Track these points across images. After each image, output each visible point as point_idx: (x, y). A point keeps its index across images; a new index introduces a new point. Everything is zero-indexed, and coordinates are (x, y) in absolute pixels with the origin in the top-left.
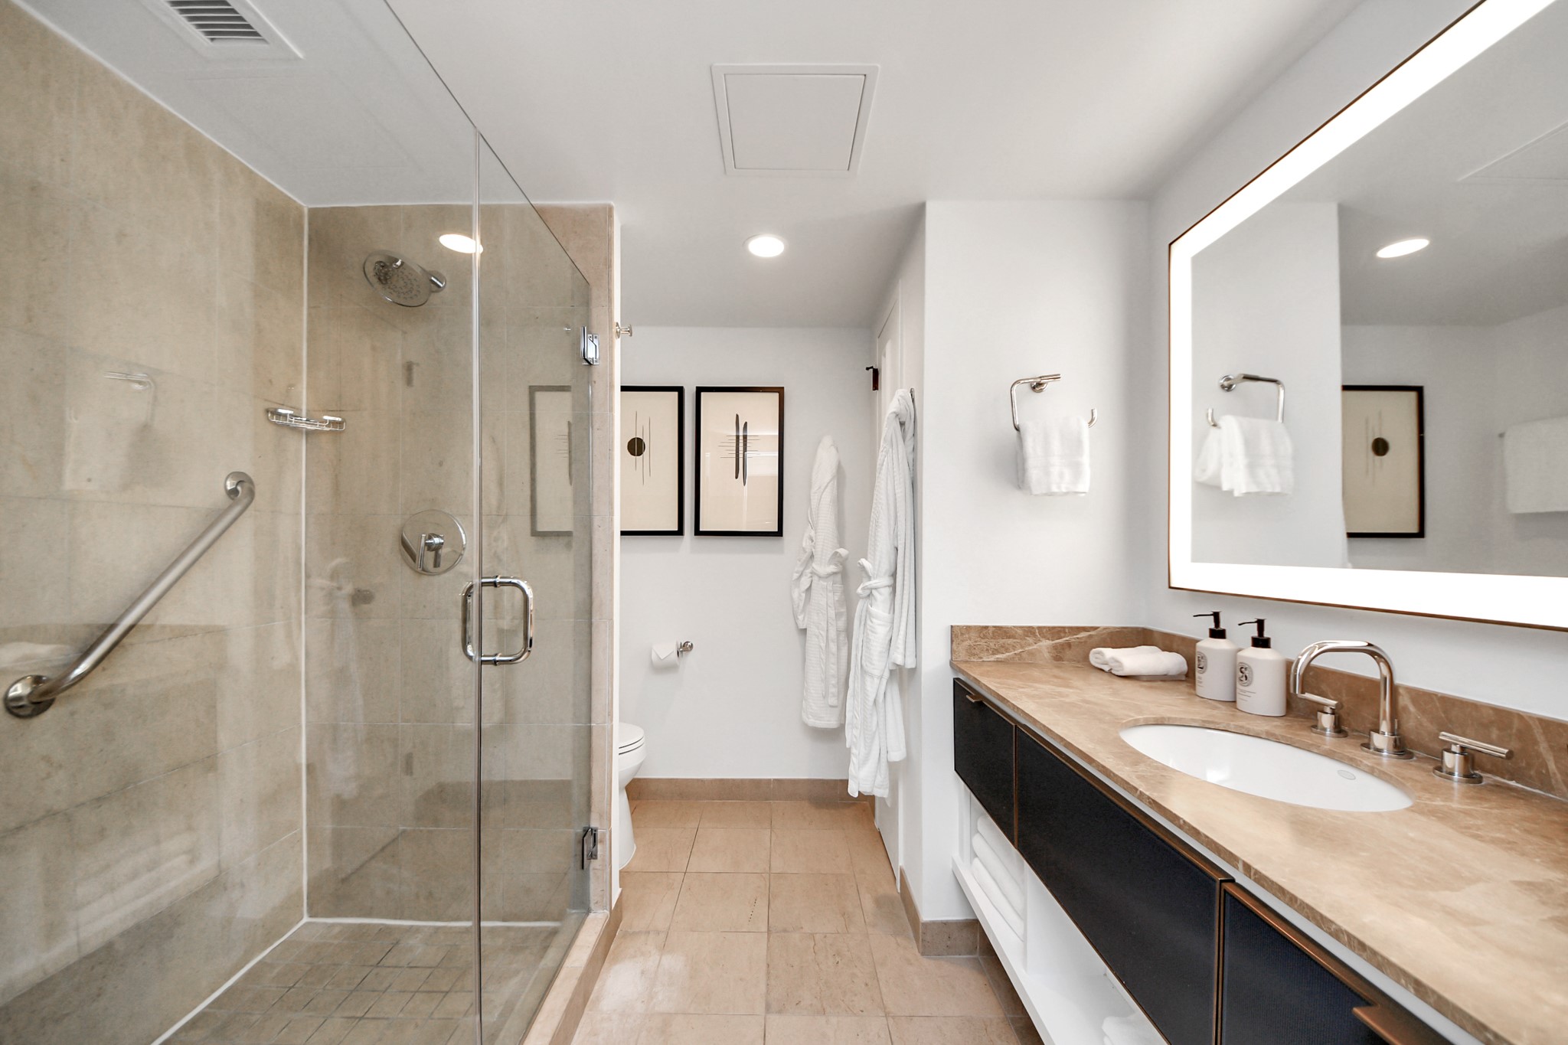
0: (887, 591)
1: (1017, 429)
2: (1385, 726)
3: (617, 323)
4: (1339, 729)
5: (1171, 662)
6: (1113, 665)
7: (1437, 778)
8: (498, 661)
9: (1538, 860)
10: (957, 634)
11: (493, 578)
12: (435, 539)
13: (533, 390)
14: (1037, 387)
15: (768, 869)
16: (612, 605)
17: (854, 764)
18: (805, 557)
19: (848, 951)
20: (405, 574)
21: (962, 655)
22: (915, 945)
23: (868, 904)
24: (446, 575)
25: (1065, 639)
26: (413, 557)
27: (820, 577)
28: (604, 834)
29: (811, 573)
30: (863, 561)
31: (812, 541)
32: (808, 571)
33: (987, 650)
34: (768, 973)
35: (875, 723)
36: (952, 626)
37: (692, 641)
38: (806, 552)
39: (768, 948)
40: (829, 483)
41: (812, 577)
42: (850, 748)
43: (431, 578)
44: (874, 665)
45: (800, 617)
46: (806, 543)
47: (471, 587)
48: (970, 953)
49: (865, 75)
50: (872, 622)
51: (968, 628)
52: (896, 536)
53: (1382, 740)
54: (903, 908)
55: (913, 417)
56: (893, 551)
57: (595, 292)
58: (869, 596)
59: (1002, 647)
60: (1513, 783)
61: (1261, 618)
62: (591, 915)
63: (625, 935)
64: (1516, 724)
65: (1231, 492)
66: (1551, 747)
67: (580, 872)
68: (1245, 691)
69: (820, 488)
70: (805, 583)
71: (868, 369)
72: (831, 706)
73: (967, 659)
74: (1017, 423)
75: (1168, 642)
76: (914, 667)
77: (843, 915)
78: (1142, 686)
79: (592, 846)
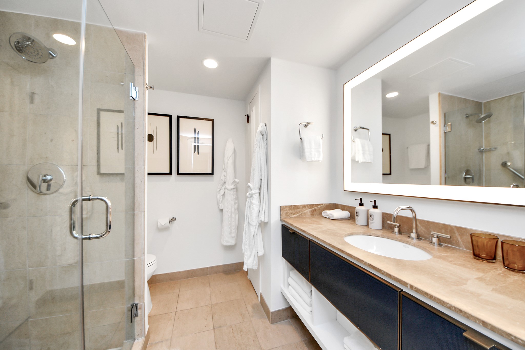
0: (258, 195)
1: (301, 139)
2: (414, 231)
3: (147, 84)
4: (400, 232)
5: (346, 214)
6: (330, 216)
7: (431, 245)
8: (91, 238)
9: (474, 270)
10: (282, 209)
11: (88, 196)
12: (47, 176)
13: (99, 110)
14: (306, 126)
15: (210, 303)
16: (145, 205)
17: (246, 259)
18: (222, 182)
19: (245, 329)
20: (29, 194)
21: (284, 216)
22: (268, 320)
23: (250, 309)
24: (54, 195)
25: (314, 208)
26: (34, 186)
27: (228, 190)
28: (141, 305)
29: (225, 188)
30: (249, 184)
31: (225, 177)
32: (223, 188)
33: (292, 213)
34: (216, 346)
35: (253, 243)
36: (281, 206)
37: (175, 216)
38: (222, 181)
39: (215, 336)
40: (231, 155)
41: (225, 190)
42: (244, 253)
43: (46, 196)
44: (253, 222)
45: (220, 205)
46: (223, 178)
47: (77, 201)
48: (287, 319)
49: (259, 3)
50: (253, 206)
51: (286, 206)
52: (261, 175)
53: (413, 235)
54: (262, 307)
55: (266, 133)
56: (260, 180)
57: (137, 69)
58: (251, 197)
59: (296, 212)
60: (449, 245)
61: (375, 200)
62: (136, 341)
63: (152, 345)
64: (449, 228)
65: (358, 162)
66: (459, 234)
67: (130, 324)
68: (372, 222)
69: (228, 157)
70: (222, 192)
71: (245, 115)
72: (233, 237)
73: (285, 217)
74: (301, 137)
75: (343, 208)
76: (267, 221)
77: (241, 315)
78: (340, 222)
79: (135, 311)
